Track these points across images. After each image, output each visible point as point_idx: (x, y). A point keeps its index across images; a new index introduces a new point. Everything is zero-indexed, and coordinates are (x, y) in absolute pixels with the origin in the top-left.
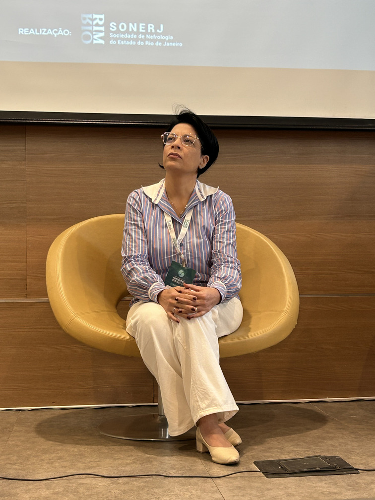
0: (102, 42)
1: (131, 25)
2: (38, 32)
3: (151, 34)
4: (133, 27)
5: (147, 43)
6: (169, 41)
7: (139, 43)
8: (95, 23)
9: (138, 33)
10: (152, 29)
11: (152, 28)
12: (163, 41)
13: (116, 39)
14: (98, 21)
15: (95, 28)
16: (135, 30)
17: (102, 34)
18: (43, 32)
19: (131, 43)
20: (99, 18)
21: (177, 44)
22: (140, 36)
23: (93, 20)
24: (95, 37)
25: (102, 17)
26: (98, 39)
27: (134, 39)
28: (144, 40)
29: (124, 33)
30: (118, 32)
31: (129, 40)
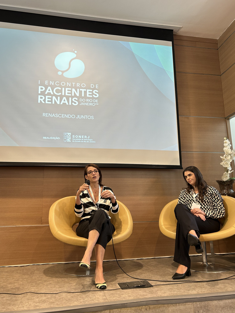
0: (70, 141)
1: (79, 136)
2: (50, 138)
3: (86, 139)
5: (84, 141)
6: (91, 141)
7: (82, 141)
8: (68, 135)
9: (81, 138)
10: (86, 137)
12: (89, 141)
13: (74, 140)
14: (69, 135)
15: (68, 137)
16: (80, 137)
17: (70, 139)
18: (51, 138)
19: (79, 141)
20: (69, 134)
21: (94, 142)
22: (82, 139)
23: (67, 134)
24: (68, 140)
25: (70, 133)
26: (69, 140)
27: (80, 140)
28: (83, 141)
29: (77, 138)
30: (75, 138)
31: (79, 140)
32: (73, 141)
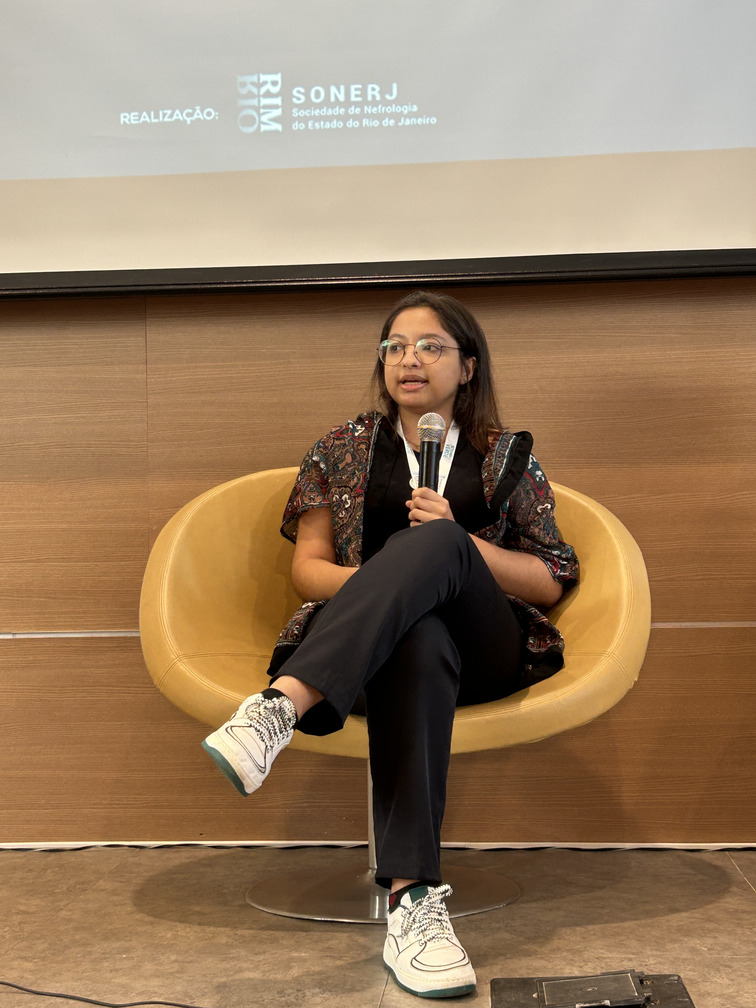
0: (278, 127)
1: (333, 90)
2: (157, 116)
3: (374, 103)
4: (337, 93)
5: (365, 122)
6: (411, 115)
7: (350, 124)
8: (263, 90)
9: (348, 103)
10: (376, 93)
11: (374, 93)
12: (397, 117)
13: (305, 120)
14: (269, 87)
15: (264, 101)
17: (277, 113)
18: (167, 116)
19: (335, 124)
20: (271, 81)
21: (426, 121)
22: (353, 110)
23: (259, 85)
24: (264, 118)
25: (278, 77)
26: (269, 123)
27: (339, 118)
28: (359, 117)
29: (319, 106)
30: (308, 104)
31: (330, 119)
32: (296, 126)
